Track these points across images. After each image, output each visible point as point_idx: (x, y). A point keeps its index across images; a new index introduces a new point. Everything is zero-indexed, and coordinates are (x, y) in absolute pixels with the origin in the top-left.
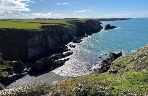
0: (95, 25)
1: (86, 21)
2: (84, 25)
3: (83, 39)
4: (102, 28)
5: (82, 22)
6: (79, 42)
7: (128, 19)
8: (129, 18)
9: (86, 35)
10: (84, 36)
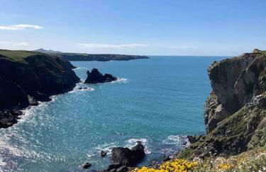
0: (58, 71)
1: (27, 59)
2: (23, 69)
3: (21, 114)
4: (78, 80)
5: (16, 60)
6: (11, 125)
7: (139, 57)
8: (141, 55)
9: (30, 100)
10: (26, 105)
